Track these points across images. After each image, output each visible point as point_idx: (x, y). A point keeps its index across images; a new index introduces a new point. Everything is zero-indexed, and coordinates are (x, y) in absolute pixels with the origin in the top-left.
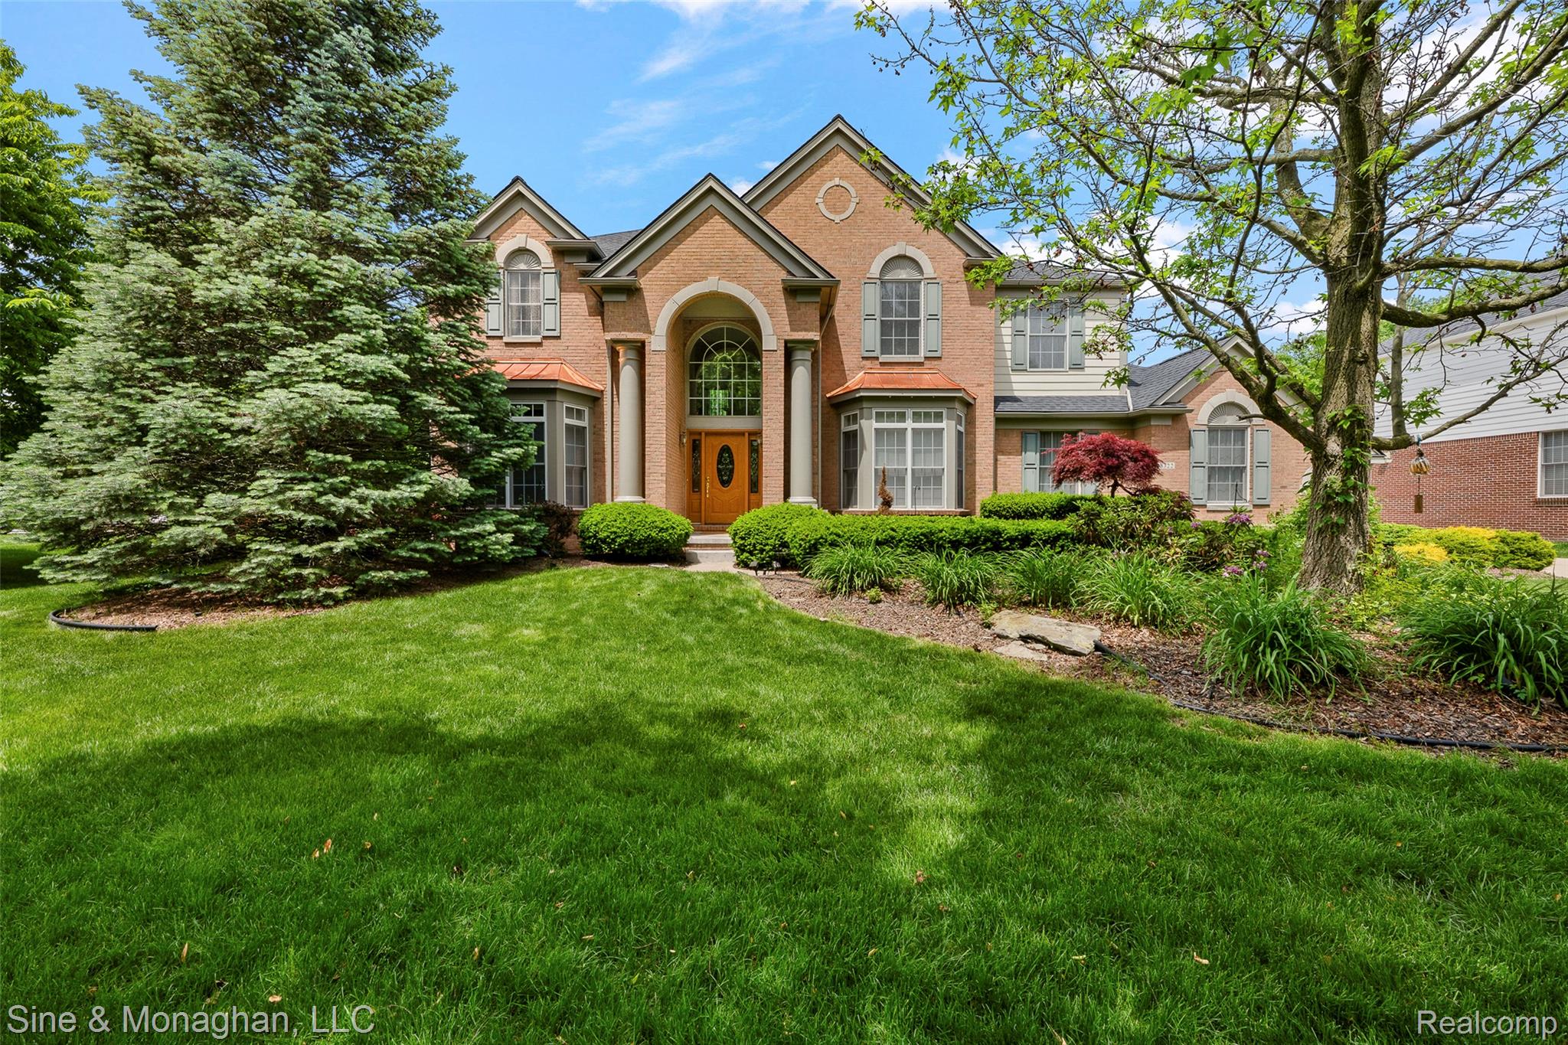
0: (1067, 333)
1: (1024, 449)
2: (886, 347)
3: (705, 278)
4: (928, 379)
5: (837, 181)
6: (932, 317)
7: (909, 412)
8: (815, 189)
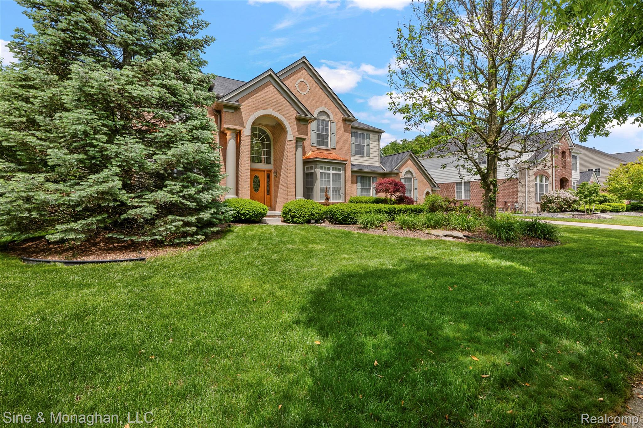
0: (365, 144)
1: (357, 182)
2: (318, 143)
3: (267, 109)
4: (332, 156)
5: (303, 80)
6: (333, 134)
7: (331, 167)
8: (295, 80)
